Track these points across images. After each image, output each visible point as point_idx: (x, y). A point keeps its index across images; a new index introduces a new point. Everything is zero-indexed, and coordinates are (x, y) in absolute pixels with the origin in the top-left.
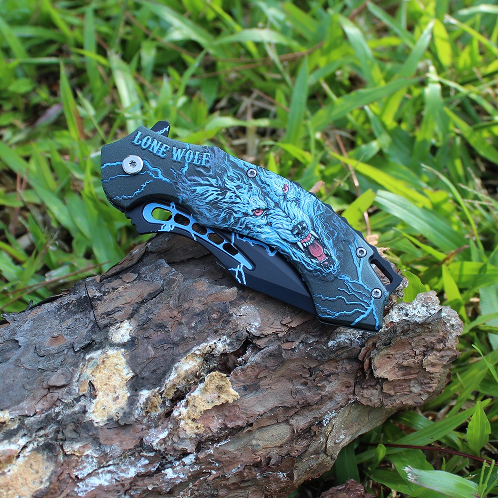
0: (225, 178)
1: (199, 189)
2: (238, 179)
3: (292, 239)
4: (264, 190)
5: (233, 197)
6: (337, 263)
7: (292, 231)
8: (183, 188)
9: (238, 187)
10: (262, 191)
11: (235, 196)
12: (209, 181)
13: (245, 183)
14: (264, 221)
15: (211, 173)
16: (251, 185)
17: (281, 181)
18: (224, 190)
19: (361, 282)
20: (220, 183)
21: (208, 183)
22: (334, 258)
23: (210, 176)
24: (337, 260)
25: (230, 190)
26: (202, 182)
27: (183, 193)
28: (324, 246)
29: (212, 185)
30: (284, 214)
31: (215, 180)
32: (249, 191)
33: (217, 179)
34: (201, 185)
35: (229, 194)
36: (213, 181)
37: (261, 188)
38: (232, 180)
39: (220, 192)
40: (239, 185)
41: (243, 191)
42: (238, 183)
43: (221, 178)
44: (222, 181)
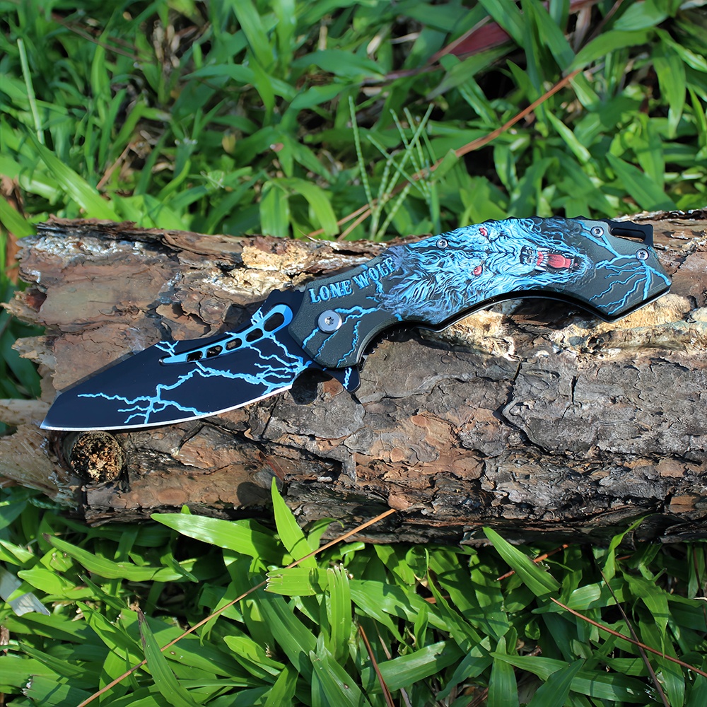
0: (422, 266)
1: (409, 294)
2: (435, 258)
3: (527, 269)
4: (466, 248)
5: (444, 276)
6: (585, 257)
7: (522, 262)
8: (392, 305)
9: (441, 265)
10: (465, 251)
11: (446, 274)
12: (411, 280)
13: (443, 257)
14: (490, 274)
15: (406, 272)
16: (450, 253)
17: (474, 229)
18: (431, 278)
19: (620, 257)
20: (422, 274)
21: (412, 282)
22: (578, 255)
23: (407, 276)
24: (582, 255)
25: (436, 273)
26: (405, 286)
27: (396, 309)
28: (561, 252)
29: (417, 282)
30: (502, 255)
31: (415, 275)
32: (453, 260)
33: (417, 273)
34: (406, 289)
35: (438, 277)
36: (415, 277)
37: (462, 249)
38: (430, 263)
39: (428, 282)
40: (441, 263)
41: (449, 264)
42: (438, 261)
43: (419, 269)
44: (422, 271)
